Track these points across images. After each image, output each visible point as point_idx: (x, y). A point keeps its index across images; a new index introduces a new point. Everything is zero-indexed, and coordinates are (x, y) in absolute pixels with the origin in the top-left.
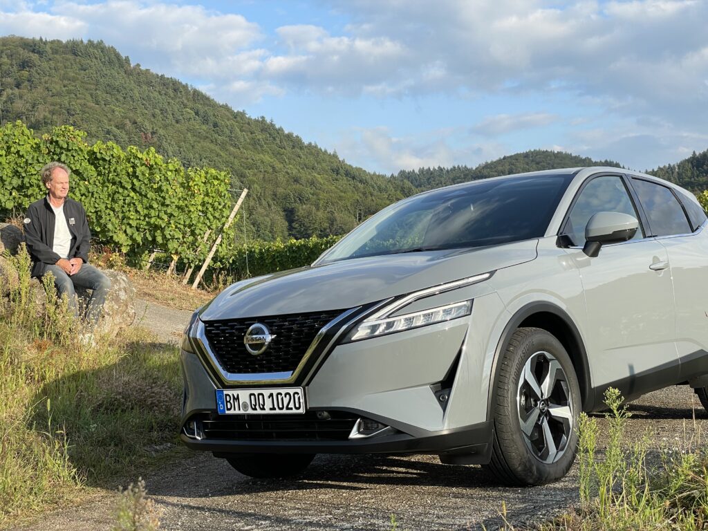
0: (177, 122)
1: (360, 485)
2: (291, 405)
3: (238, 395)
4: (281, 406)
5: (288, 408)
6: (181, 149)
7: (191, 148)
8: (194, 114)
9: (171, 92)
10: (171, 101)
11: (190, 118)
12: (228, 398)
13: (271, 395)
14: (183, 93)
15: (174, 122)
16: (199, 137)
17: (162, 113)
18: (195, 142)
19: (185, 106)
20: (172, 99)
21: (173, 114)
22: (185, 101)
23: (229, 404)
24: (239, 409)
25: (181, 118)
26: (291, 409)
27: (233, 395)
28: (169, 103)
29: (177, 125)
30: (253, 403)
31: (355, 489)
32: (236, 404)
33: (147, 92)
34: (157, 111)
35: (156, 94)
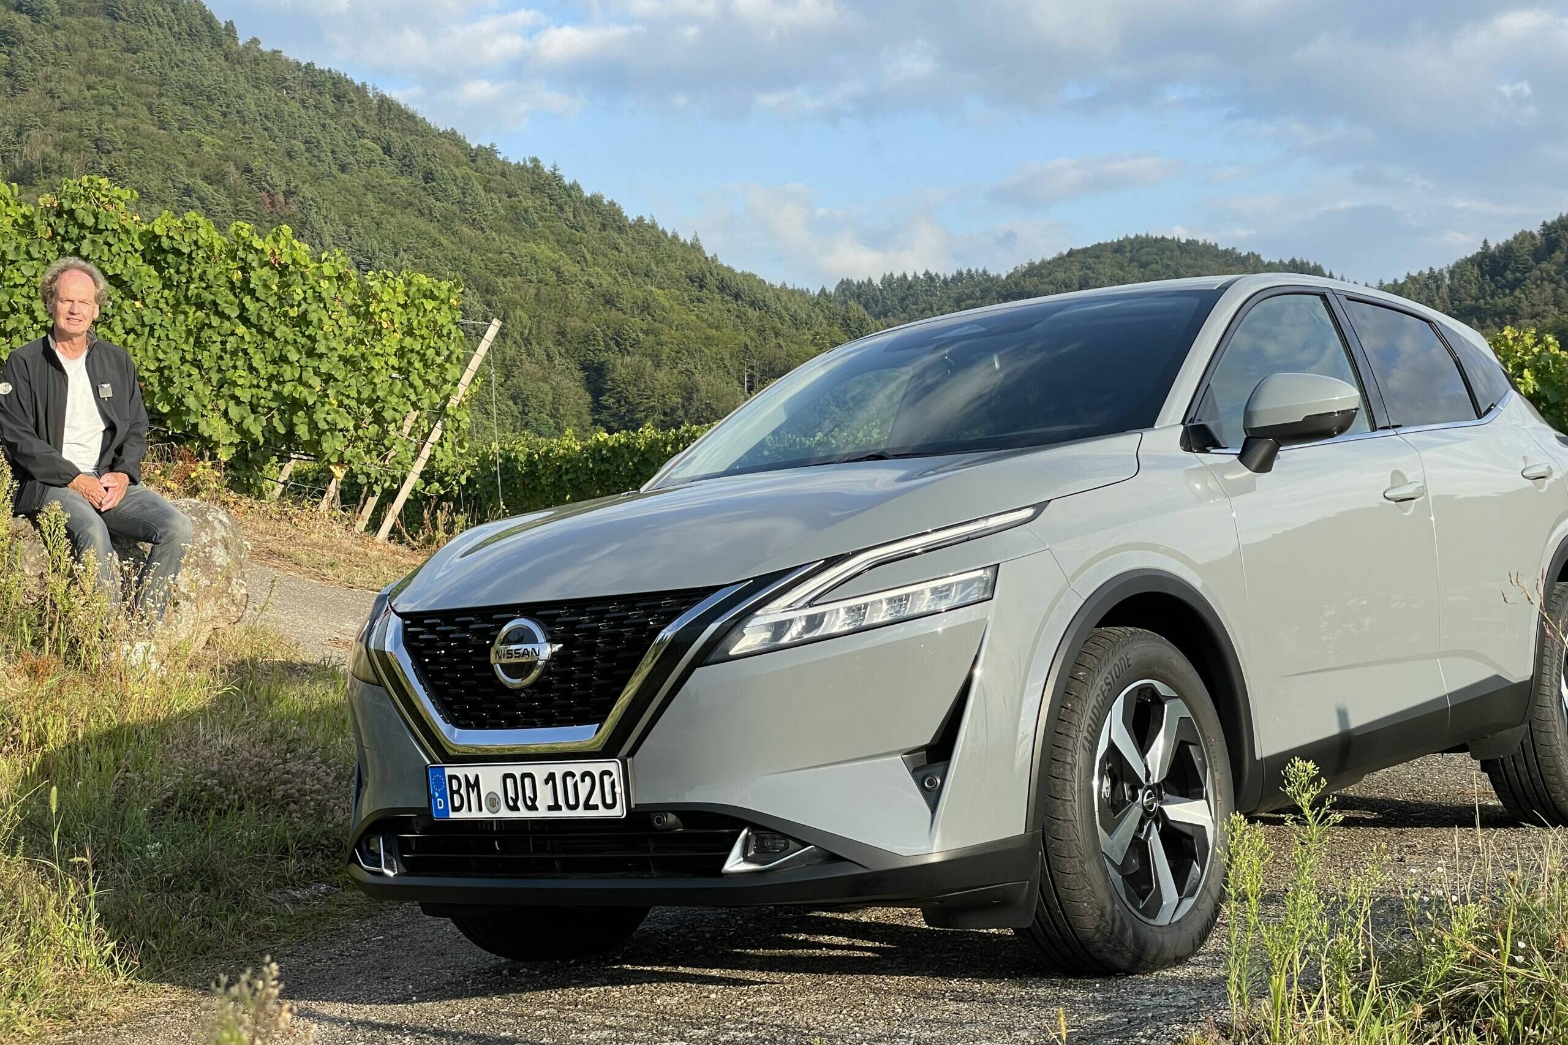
0: (343, 168)
1: (748, 975)
2: (596, 800)
3: (477, 777)
4: (572, 802)
5: (587, 806)
6: (352, 230)
7: (373, 226)
8: (380, 152)
9: (328, 101)
10: (328, 121)
11: (372, 161)
12: (455, 783)
13: (551, 777)
14: (356, 105)
15: (335, 170)
16: (392, 203)
17: (308, 150)
18: (382, 214)
19: (361, 134)
20: (332, 117)
21: (333, 152)
22: (361, 123)
23: (456, 797)
24: (480, 809)
25: (351, 159)
26: (596, 807)
27: (466, 776)
28: (324, 126)
29: (343, 176)
30: (511, 794)
31: (737, 982)
32: (473, 797)
33: (274, 100)
34: (299, 145)
35: (295, 106)
